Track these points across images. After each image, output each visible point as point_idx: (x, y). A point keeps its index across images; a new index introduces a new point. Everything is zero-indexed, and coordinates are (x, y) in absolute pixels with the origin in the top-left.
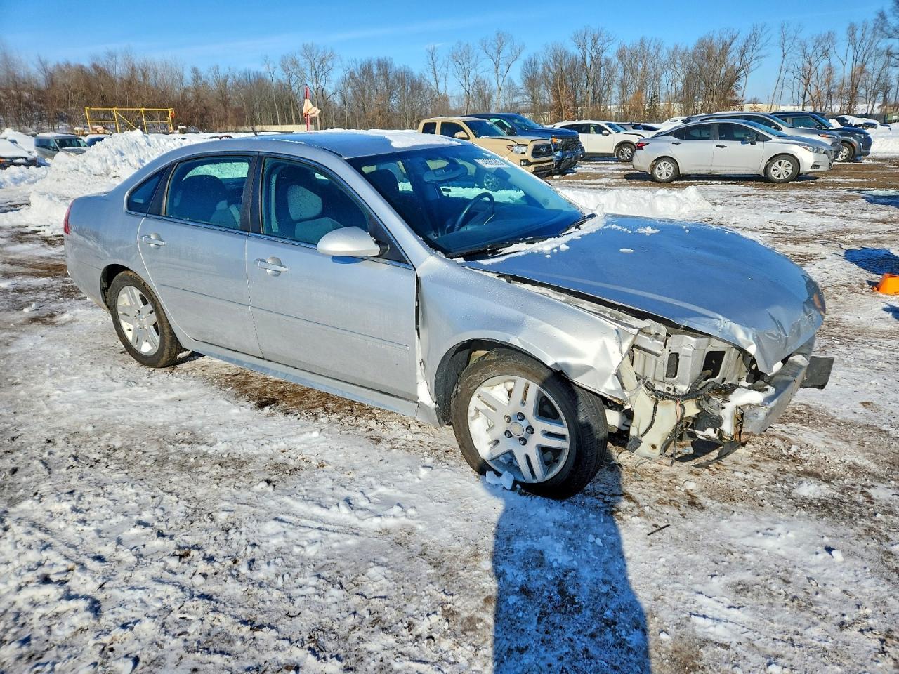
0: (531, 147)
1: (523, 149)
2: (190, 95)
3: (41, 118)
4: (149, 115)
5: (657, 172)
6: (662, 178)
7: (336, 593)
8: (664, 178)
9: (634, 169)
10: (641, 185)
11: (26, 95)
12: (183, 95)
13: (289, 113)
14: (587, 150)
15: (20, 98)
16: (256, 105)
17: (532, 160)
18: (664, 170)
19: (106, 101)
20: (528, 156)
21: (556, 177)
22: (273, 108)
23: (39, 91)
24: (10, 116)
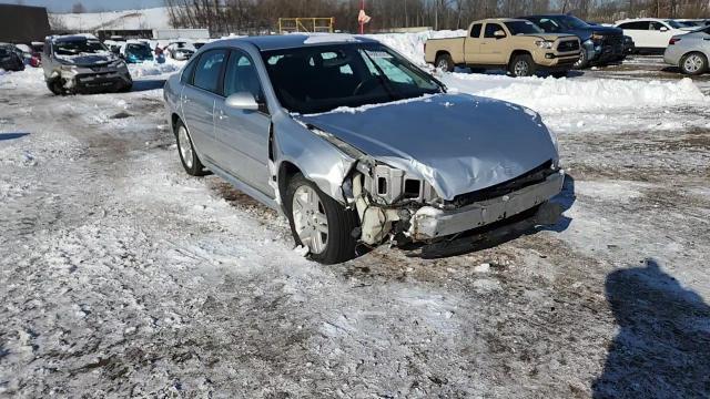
0: (557, 43)
1: (550, 44)
2: (347, 7)
3: (252, 26)
4: (318, 22)
5: (686, 66)
6: (690, 71)
7: (171, 282)
8: (692, 70)
9: (665, 62)
10: (670, 77)
11: (245, 10)
12: (342, 8)
13: (415, 19)
14: (636, 45)
15: (242, 12)
16: (392, 13)
17: (556, 53)
18: (693, 63)
19: (293, 14)
20: (554, 50)
21: (594, 68)
22: (404, 16)
23: (253, 7)
24: (235, 26)
